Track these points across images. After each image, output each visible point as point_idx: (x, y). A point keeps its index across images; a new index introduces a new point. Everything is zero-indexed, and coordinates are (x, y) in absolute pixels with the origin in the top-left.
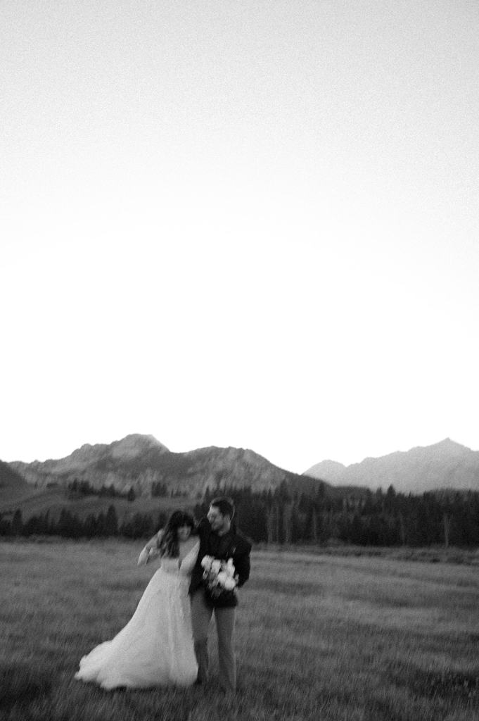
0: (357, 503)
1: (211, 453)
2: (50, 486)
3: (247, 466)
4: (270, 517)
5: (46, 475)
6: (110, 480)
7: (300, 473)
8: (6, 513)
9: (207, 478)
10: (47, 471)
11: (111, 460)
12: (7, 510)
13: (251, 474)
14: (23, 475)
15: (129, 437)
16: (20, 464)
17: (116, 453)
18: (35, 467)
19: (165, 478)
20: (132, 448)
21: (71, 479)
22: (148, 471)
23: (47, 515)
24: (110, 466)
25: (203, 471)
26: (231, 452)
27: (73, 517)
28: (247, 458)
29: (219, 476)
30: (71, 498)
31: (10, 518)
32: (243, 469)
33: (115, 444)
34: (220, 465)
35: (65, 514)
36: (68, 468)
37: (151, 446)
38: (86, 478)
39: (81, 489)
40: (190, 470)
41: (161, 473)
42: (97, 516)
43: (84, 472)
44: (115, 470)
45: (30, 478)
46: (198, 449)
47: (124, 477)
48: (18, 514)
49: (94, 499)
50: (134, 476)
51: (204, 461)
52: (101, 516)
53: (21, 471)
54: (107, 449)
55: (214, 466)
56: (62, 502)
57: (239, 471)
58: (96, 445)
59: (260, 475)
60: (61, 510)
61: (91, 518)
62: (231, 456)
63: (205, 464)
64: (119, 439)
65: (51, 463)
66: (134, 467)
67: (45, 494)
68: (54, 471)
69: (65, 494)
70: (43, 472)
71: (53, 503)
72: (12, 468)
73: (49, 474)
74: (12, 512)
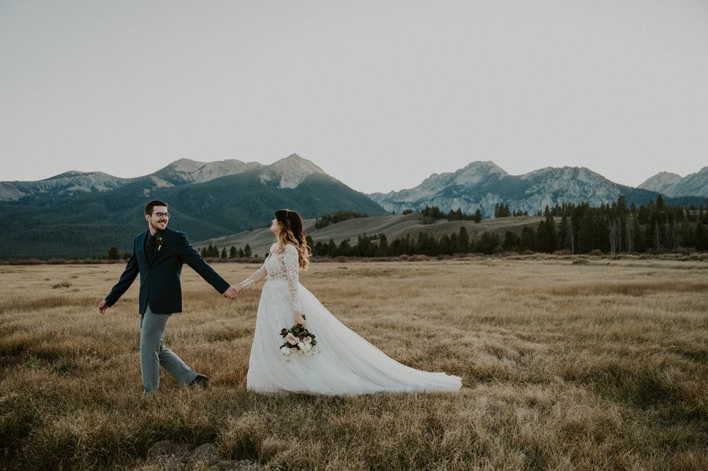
0: (698, 212)
1: (547, 173)
2: (405, 213)
3: (581, 184)
4: (613, 229)
5: (401, 204)
6: (456, 205)
7: (635, 187)
8: (372, 238)
9: (544, 197)
10: (402, 201)
11: (456, 187)
12: (373, 235)
13: (586, 192)
14: (381, 205)
15: (472, 165)
16: (379, 195)
17: (460, 181)
18: (392, 198)
19: (505, 200)
20: (473, 175)
21: (423, 206)
22: (490, 195)
23: (407, 239)
24: (455, 192)
25: (539, 192)
26: (566, 171)
27: (429, 237)
28: (582, 177)
29: (555, 196)
30: (425, 223)
31: (377, 242)
32: (577, 187)
33: (459, 172)
34: (556, 186)
35: (422, 236)
36: (419, 197)
37: (491, 172)
38: (435, 204)
39: (433, 214)
40: (528, 192)
41: (501, 197)
42: (449, 236)
43: (433, 200)
44: (459, 196)
45: (388, 208)
46: (534, 171)
47: (468, 201)
48: (383, 238)
49: (445, 222)
50: (477, 201)
51: (540, 183)
52: (453, 235)
53: (379, 202)
54: (453, 177)
55: (551, 186)
57: (574, 189)
58: (443, 174)
59: (595, 192)
60: (418, 234)
61: (445, 238)
62: (566, 177)
63: (541, 186)
64: (462, 168)
65: (405, 193)
66: (476, 193)
67: (403, 220)
68: (407, 200)
69: (420, 219)
70: (398, 201)
71: (410, 227)
72: (372, 200)
73: (404, 203)
74: (375, 238)
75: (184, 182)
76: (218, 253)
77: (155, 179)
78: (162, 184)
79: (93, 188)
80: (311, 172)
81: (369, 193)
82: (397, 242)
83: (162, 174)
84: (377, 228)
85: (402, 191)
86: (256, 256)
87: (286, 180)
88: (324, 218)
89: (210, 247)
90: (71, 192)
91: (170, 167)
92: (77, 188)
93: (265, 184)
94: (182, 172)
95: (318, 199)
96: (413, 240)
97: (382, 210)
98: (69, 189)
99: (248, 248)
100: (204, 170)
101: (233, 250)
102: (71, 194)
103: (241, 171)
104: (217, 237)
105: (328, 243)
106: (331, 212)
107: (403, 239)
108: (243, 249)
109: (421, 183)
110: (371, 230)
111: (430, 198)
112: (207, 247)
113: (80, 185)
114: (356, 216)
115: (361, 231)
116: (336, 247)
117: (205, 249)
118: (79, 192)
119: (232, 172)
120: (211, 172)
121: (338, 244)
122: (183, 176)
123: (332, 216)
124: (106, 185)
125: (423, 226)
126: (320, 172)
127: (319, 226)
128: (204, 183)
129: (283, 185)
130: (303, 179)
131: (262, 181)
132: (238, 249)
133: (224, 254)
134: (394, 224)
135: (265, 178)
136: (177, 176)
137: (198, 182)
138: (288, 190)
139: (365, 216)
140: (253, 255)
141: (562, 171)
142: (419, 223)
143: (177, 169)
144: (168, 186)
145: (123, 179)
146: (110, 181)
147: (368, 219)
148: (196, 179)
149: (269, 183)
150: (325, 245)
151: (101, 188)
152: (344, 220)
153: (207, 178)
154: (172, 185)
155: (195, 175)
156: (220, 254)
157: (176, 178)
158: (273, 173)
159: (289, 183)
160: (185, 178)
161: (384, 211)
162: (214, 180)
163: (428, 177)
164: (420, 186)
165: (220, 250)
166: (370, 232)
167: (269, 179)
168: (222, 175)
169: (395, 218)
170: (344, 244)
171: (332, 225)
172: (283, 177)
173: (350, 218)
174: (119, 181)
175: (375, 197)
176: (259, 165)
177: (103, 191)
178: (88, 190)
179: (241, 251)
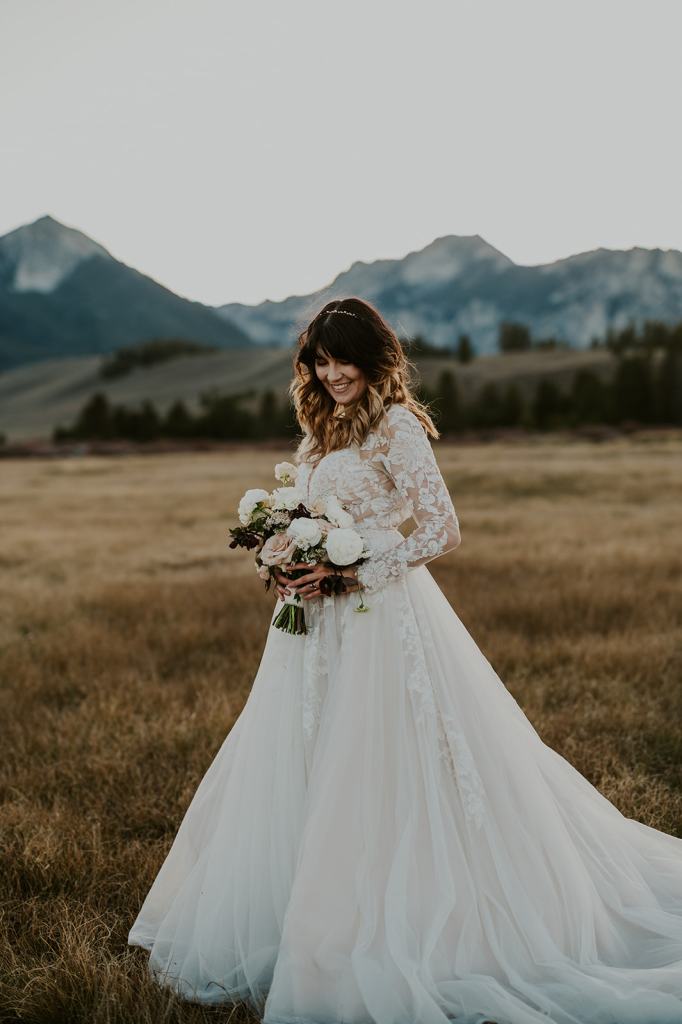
1: (597, 261)
3: (666, 281)
5: (284, 325)
8: (237, 398)
9: (589, 310)
10: (286, 319)
11: (404, 288)
14: (243, 326)
15: (438, 242)
16: (237, 307)
17: (413, 275)
18: (266, 313)
20: (442, 263)
22: (476, 305)
24: (402, 299)
25: (580, 298)
26: (636, 255)
28: (669, 267)
29: (615, 306)
31: (253, 407)
32: (661, 290)
33: (412, 257)
34: (615, 285)
37: (481, 254)
40: (557, 297)
44: (411, 306)
45: (258, 333)
46: (572, 257)
47: (430, 318)
50: (450, 316)
51: (581, 278)
53: (238, 321)
54: (396, 267)
55: (603, 287)
57: (652, 295)
58: (378, 262)
62: (638, 265)
63: (584, 285)
66: (448, 300)
70: (280, 319)
72: (224, 316)
73: (292, 323)
74: (251, 394)
80: (84, 255)
81: (217, 304)
84: (242, 376)
85: (288, 299)
87: (30, 273)
88: (120, 355)
95: (103, 314)
97: (244, 338)
105: (140, 410)
106: (133, 340)
109: (330, 281)
110: (227, 381)
114: (192, 350)
115: (206, 384)
121: (163, 410)
123: (138, 351)
126: (103, 254)
127: (111, 373)
129: (23, 282)
130: (70, 267)
134: (277, 368)
138: (34, 296)
139: (211, 350)
141: (628, 255)
147: (217, 357)
152: (165, 359)
159: (37, 278)
161: (250, 340)
163: (346, 268)
164: (329, 286)
166: (224, 388)
169: (274, 357)
170: (178, 412)
171: (139, 371)
172: (23, 264)
173: (180, 356)
175: (230, 312)
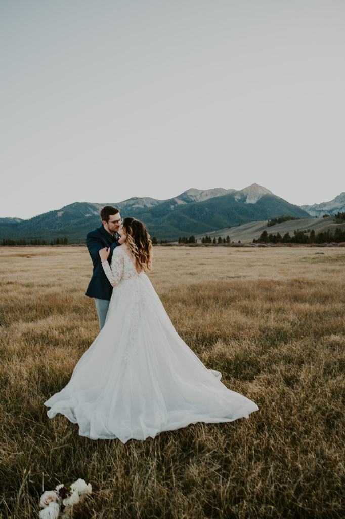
2: (324, 217)
5: (320, 211)
8: (305, 232)
10: (321, 209)
12: (306, 229)
14: (308, 212)
16: (306, 206)
18: (314, 208)
21: (335, 213)
23: (328, 233)
30: (337, 222)
31: (309, 234)
36: (332, 207)
39: (343, 217)
43: (342, 208)
45: (312, 214)
48: (313, 232)
53: (307, 211)
56: (333, 225)
60: (335, 229)
65: (324, 205)
67: (322, 221)
68: (324, 209)
69: (334, 220)
70: (319, 209)
71: (328, 225)
72: (302, 209)
73: (323, 211)
74: (309, 231)
75: (192, 201)
76: (211, 240)
77: (177, 200)
78: (180, 202)
79: (145, 206)
80: (265, 193)
81: (300, 205)
82: (321, 235)
83: (181, 197)
84: (306, 226)
85: (321, 203)
86: (233, 242)
87: (250, 199)
88: (273, 220)
89: (207, 237)
90: (134, 208)
91: (185, 193)
92: (136, 206)
93: (237, 201)
94: (191, 196)
95: (269, 209)
96: (331, 233)
97: (308, 215)
98: (133, 206)
99: (228, 238)
100: (203, 194)
101: (220, 239)
102: (134, 209)
103: (224, 194)
104: (210, 231)
105: (276, 235)
106: (276, 216)
107: (325, 233)
108: (225, 238)
109: (334, 198)
110: (302, 227)
111: (340, 207)
112: (205, 237)
113: (138, 204)
114: (293, 219)
115: (296, 228)
116: (281, 237)
117: (204, 238)
118: (138, 208)
119: (218, 195)
120: (207, 195)
121: (282, 235)
122: (191, 197)
123: (277, 219)
124: (152, 204)
125: (337, 224)
126: (270, 193)
127: (270, 225)
128: (203, 202)
129: (248, 201)
130: (260, 197)
131: (236, 200)
132: (222, 238)
133: (214, 241)
134: (317, 223)
135: (237, 197)
136: (188, 198)
137: (200, 201)
138: (251, 204)
139: (299, 219)
140: (231, 242)
142: (334, 223)
143: (189, 194)
144: (183, 203)
145: (160, 201)
146: (153, 201)
147: (300, 220)
148: (198, 199)
149: (239, 200)
150: (275, 236)
151: (149, 206)
152: (285, 221)
153: (205, 199)
154: (186, 203)
155: (198, 197)
156: (212, 241)
157: (188, 199)
158: (242, 195)
159: (252, 200)
160: (193, 199)
161: (310, 216)
162: (208, 200)
163: (339, 195)
164: (333, 200)
165: (212, 239)
166: (301, 229)
167: (240, 198)
168: (213, 197)
169: (316, 220)
170: (287, 235)
171: (277, 224)
172: (248, 197)
173: (289, 220)
174: (158, 201)
175: (304, 207)
176: (233, 191)
177: (150, 208)
178: (143, 207)
179: (224, 240)
